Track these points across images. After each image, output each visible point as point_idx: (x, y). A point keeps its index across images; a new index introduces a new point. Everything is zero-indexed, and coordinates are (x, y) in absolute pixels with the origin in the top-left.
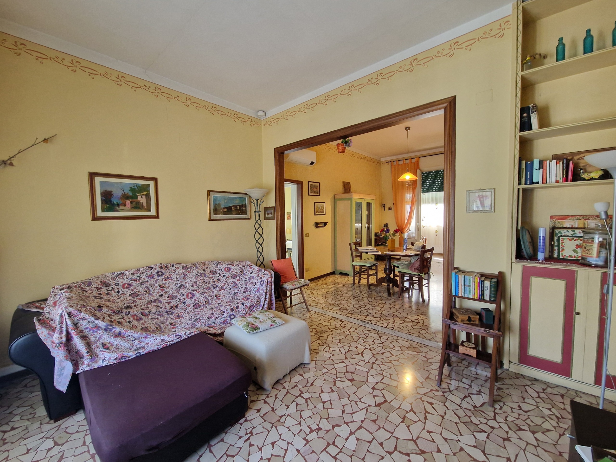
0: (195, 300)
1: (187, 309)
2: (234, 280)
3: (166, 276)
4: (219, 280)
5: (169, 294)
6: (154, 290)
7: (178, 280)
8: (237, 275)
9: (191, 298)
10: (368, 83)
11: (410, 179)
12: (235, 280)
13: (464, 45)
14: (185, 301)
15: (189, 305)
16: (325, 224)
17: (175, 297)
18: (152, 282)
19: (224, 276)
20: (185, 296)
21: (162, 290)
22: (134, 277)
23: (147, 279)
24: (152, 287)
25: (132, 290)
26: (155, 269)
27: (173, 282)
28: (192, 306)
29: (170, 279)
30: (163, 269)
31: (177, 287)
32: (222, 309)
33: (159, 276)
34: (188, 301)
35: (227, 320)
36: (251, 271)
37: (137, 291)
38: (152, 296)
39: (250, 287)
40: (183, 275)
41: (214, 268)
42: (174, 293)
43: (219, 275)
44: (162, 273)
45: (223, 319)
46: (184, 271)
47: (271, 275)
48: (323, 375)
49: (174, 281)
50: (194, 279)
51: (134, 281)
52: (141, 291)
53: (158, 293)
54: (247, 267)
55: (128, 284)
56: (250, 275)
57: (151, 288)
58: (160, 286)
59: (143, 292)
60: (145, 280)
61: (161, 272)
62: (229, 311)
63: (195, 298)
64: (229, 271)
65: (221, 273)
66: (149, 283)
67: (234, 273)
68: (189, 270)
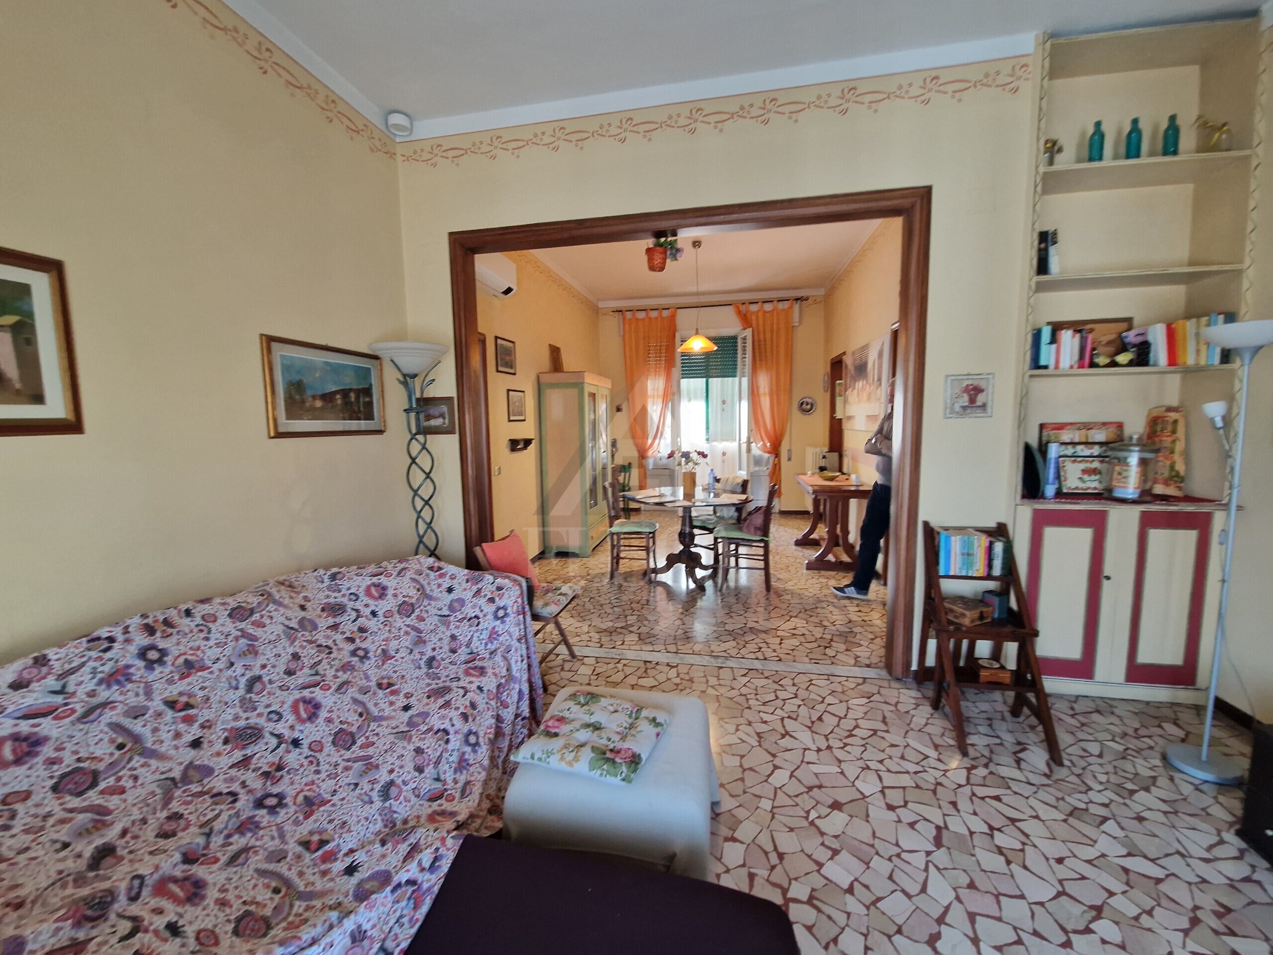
0: (329, 721)
1: (318, 764)
2: (408, 621)
3: (181, 660)
4: (362, 630)
5: (220, 726)
6: (155, 730)
7: (232, 664)
8: (412, 605)
9: (313, 717)
10: (740, 113)
11: (702, 348)
12: (412, 621)
13: (950, 88)
14: (296, 735)
15: (317, 747)
16: (527, 442)
17: (252, 734)
18: (132, 700)
19: (374, 614)
20: (291, 718)
21: (189, 720)
22: (35, 697)
23: (104, 694)
24: (140, 722)
25: (51, 762)
26: (128, 641)
27: (218, 677)
28: (328, 748)
29: (203, 668)
30: (158, 634)
31: (241, 692)
32: (437, 724)
33: (150, 665)
34: (310, 732)
35: (464, 753)
36: (446, 586)
37: (79, 760)
38: (162, 757)
39: (464, 632)
40: (243, 641)
41: (327, 593)
42: (236, 718)
43: (354, 614)
44: (160, 651)
45: (455, 758)
46: (242, 625)
47: (521, 587)
48: (773, 817)
49: (220, 670)
50: (284, 648)
51: (44, 715)
52: (98, 753)
53: (178, 735)
54: (427, 575)
55: (16, 738)
56: (448, 598)
57: (137, 727)
58: (171, 704)
59: (112, 754)
60: (95, 701)
61: (153, 647)
62: (459, 723)
63: (323, 714)
64: (382, 596)
65: (358, 605)
66: (120, 706)
67: (401, 599)
68: (256, 617)
